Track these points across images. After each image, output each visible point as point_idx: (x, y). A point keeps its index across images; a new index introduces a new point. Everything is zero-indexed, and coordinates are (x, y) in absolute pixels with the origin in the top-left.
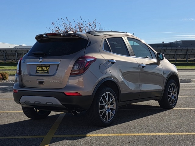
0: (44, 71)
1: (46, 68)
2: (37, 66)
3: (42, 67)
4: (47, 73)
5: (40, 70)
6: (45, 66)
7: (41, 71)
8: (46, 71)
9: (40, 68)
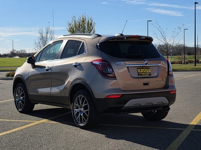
0: (147, 73)
1: (148, 70)
2: (138, 69)
3: (144, 69)
4: (150, 74)
5: (142, 72)
6: (146, 68)
7: (144, 73)
8: (148, 72)
9: (141, 70)
